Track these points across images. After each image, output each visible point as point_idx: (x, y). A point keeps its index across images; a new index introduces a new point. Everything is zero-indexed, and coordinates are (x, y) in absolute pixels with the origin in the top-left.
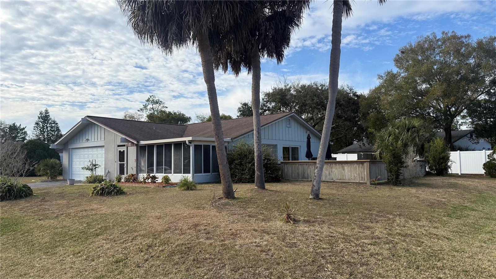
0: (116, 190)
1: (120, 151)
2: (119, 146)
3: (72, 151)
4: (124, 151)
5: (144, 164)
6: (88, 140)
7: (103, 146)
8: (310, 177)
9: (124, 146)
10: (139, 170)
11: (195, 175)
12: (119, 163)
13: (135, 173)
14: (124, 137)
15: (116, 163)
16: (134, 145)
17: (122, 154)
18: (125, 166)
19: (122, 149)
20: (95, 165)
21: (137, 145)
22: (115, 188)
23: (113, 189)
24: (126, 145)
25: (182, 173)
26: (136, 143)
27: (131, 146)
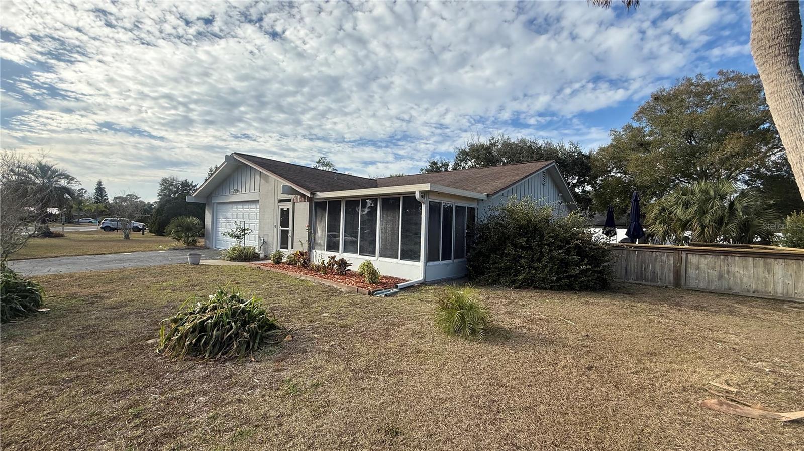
0: (248, 332)
1: (282, 210)
2: (280, 201)
3: (217, 207)
4: (288, 209)
5: (321, 233)
6: (236, 191)
7: (258, 201)
8: (660, 279)
9: (289, 200)
10: (312, 243)
11: (428, 264)
12: (281, 228)
13: (305, 249)
14: (289, 184)
15: (275, 229)
16: (305, 199)
17: (285, 214)
18: (290, 234)
19: (286, 206)
20: (245, 230)
21: (310, 200)
22: (245, 323)
23: (238, 328)
24: (292, 200)
25: (398, 258)
26: (309, 195)
27: (300, 202)
